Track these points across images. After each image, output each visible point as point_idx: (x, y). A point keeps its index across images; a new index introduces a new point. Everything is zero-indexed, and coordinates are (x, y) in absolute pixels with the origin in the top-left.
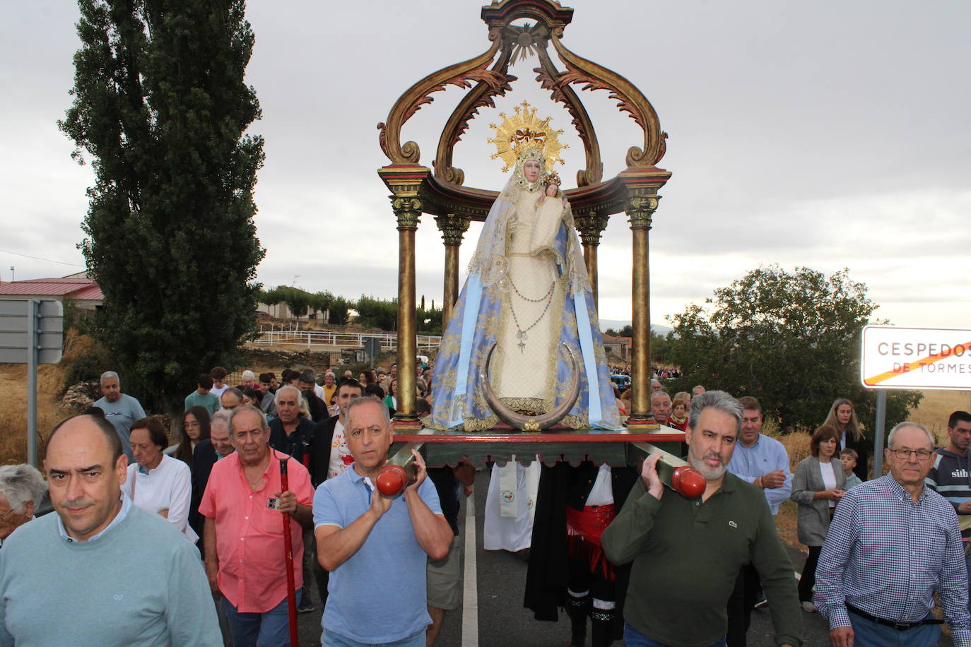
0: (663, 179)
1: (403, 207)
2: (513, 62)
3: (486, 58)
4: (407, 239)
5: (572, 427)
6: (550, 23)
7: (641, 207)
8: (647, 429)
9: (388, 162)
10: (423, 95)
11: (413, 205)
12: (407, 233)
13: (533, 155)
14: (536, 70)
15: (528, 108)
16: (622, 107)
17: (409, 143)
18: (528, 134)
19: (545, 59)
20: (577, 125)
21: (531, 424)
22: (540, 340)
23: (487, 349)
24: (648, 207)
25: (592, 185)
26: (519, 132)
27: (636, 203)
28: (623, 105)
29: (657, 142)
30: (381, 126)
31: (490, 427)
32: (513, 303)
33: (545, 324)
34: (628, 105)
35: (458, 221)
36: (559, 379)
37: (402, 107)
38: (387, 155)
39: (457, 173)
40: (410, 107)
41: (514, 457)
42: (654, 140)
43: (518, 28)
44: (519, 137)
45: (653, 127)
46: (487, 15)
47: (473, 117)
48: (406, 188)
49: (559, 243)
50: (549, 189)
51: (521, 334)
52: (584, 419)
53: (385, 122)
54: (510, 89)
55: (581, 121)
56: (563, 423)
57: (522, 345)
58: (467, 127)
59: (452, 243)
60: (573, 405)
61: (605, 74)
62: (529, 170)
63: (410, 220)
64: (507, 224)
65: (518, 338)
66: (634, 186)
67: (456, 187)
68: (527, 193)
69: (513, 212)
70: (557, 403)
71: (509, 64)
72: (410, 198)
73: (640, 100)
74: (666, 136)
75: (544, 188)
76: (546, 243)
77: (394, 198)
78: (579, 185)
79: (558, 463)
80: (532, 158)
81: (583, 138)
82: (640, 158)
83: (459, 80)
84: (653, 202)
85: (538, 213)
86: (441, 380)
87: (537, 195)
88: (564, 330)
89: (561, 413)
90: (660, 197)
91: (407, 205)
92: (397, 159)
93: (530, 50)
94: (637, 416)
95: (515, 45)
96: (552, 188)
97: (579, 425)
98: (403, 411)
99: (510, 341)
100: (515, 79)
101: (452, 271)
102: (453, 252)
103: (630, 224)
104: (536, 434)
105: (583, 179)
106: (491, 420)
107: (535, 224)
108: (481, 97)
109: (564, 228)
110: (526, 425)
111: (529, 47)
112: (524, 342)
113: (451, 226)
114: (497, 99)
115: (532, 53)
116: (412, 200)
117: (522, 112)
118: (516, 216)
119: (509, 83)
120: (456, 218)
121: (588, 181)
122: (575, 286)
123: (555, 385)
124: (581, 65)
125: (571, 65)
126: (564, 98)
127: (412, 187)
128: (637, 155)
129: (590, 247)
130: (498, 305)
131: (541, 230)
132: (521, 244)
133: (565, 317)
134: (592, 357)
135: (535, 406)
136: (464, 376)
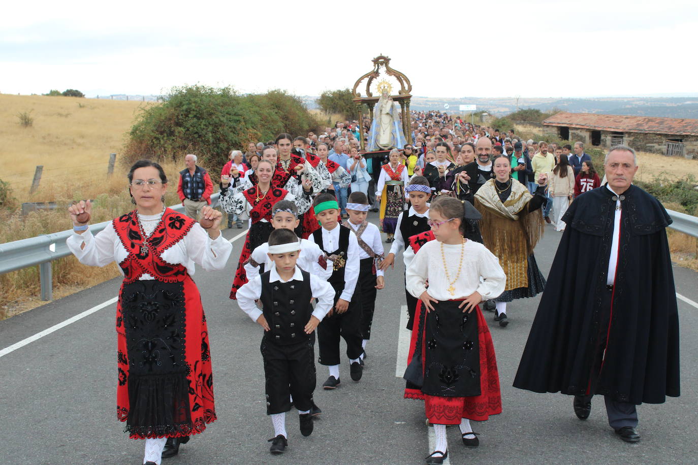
0: (410, 97)
1: (358, 107)
4: (360, 113)
22: (388, 132)
23: (377, 134)
29: (410, 88)
33: (389, 128)
46: (373, 61)
49: (391, 111)
51: (384, 131)
57: (384, 133)
60: (394, 144)
61: (398, 73)
63: (360, 109)
67: (370, 98)
68: (384, 100)
70: (391, 144)
74: (412, 85)
75: (388, 98)
76: (387, 112)
82: (406, 92)
83: (368, 77)
84: (409, 101)
87: (386, 100)
88: (393, 129)
92: (356, 97)
95: (380, 65)
96: (390, 98)
106: (379, 149)
109: (392, 107)
117: (383, 79)
118: (382, 106)
122: (395, 120)
123: (391, 141)
124: (393, 71)
130: (379, 125)
131: (387, 108)
132: (384, 112)
133: (393, 127)
134: (399, 135)
135: (387, 145)
136: (373, 141)
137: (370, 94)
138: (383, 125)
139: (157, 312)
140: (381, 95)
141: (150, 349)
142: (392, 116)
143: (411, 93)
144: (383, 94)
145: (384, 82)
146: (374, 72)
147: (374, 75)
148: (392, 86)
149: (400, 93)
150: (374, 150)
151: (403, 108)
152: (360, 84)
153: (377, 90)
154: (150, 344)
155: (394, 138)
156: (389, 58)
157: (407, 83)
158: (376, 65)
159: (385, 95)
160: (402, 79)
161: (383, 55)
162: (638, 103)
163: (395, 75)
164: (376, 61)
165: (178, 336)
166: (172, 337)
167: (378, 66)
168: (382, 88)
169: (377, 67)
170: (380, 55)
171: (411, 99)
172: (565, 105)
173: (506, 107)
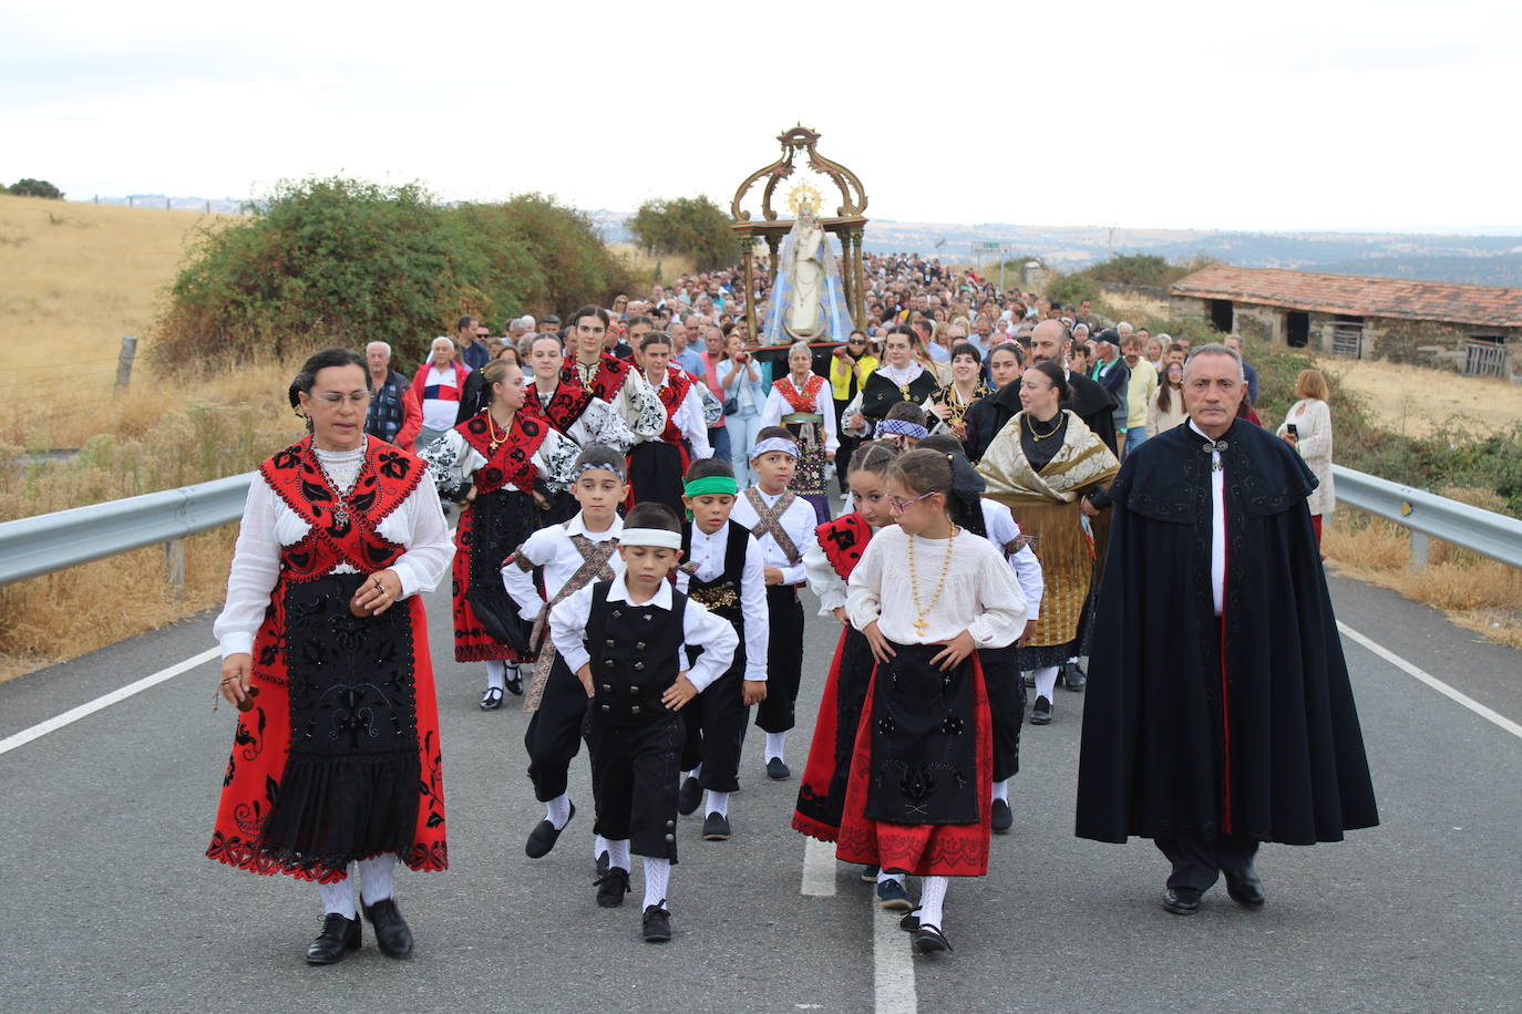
0: (864, 222)
3: (780, 161)
5: (826, 339)
7: (855, 235)
10: (752, 182)
11: (748, 242)
13: (806, 209)
14: (807, 161)
17: (746, 211)
22: (812, 301)
23: (787, 305)
29: (864, 201)
31: (787, 343)
32: (798, 285)
33: (813, 294)
37: (741, 192)
39: (774, 216)
45: (863, 194)
46: (779, 138)
47: (778, 185)
48: (745, 233)
49: (818, 255)
50: (815, 225)
51: (802, 300)
52: (831, 337)
56: (822, 339)
58: (775, 190)
60: (826, 330)
66: (851, 226)
67: (772, 222)
70: (819, 329)
71: (793, 160)
72: (748, 238)
74: (869, 197)
75: (813, 225)
76: (811, 256)
80: (806, 211)
82: (855, 210)
85: (810, 238)
87: (809, 229)
88: (822, 296)
92: (740, 219)
95: (796, 149)
96: (817, 224)
97: (829, 340)
99: (797, 303)
100: (796, 167)
106: (789, 340)
107: (808, 244)
114: (787, 176)
118: (799, 242)
119: (793, 169)
122: (828, 276)
124: (826, 162)
127: (748, 233)
130: (790, 287)
131: (811, 248)
132: (803, 256)
133: (823, 290)
134: (836, 308)
135: (808, 333)
136: (776, 321)
137: (771, 215)
138: (799, 283)
139: (365, 633)
140: (796, 218)
141: (352, 704)
142: (821, 266)
143: (865, 214)
144: (802, 215)
145: (804, 186)
146: (783, 165)
147: (781, 170)
148: (822, 196)
149: (840, 214)
150: (778, 343)
151: (846, 247)
152: (749, 190)
153: (788, 206)
154: (352, 696)
155: (824, 316)
156: (816, 132)
157: (857, 191)
158: (788, 148)
159: (806, 217)
160: (846, 181)
161: (802, 126)
162: (1400, 246)
163: (829, 172)
164: (787, 140)
165: (403, 679)
166: (393, 682)
167: (792, 151)
168: (800, 200)
169: (788, 153)
170: (796, 126)
171: (866, 227)
172: (1226, 247)
173: (1084, 248)
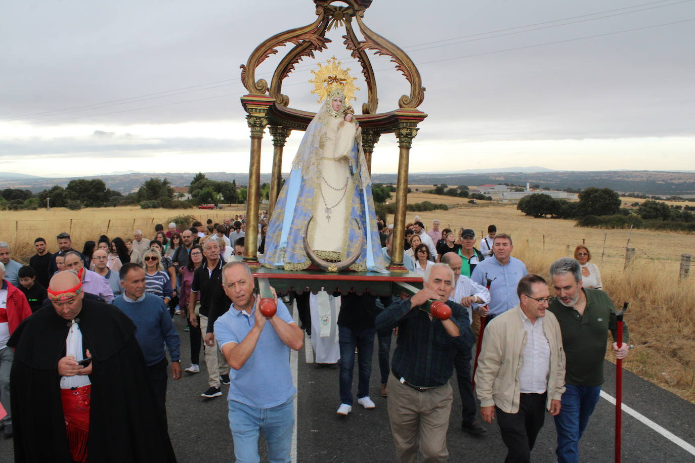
0: (421, 118)
1: (255, 123)
2: (329, 29)
3: (313, 27)
4: (256, 144)
5: (356, 270)
6: (356, 7)
7: (407, 134)
8: (400, 273)
9: (247, 93)
10: (271, 48)
11: (262, 122)
12: (256, 140)
13: (338, 93)
14: (344, 37)
15: (336, 61)
16: (399, 68)
17: (261, 80)
18: (335, 79)
19: (349, 30)
20: (365, 73)
21: (333, 267)
22: (340, 214)
24: (411, 135)
25: (372, 114)
26: (330, 77)
27: (404, 132)
28: (400, 67)
29: (419, 93)
30: (242, 66)
31: (305, 268)
32: (322, 190)
33: (343, 205)
34: (403, 67)
35: (284, 130)
36: (350, 240)
37: (257, 55)
38: (246, 87)
39: (285, 99)
40: (262, 56)
41: (323, 288)
42: (417, 91)
43: (335, 8)
44: (329, 80)
45: (417, 83)
47: (298, 62)
48: (258, 111)
49: (353, 154)
50: (347, 117)
51: (328, 210)
52: (364, 265)
53: (245, 64)
54: (326, 48)
55: (368, 71)
57: (328, 217)
58: (293, 68)
59: (279, 145)
60: (358, 257)
61: (389, 45)
62: (335, 103)
63: (259, 132)
64: (321, 139)
65: (326, 212)
66: (403, 121)
67: (284, 108)
68: (333, 118)
69: (324, 131)
70: (348, 256)
71: (326, 31)
72: (261, 117)
73: (410, 64)
74: (424, 89)
75: (343, 115)
76: (345, 154)
77: (249, 117)
78: (363, 113)
79: (350, 293)
80: (338, 96)
81: (368, 82)
82: (408, 102)
83: (295, 39)
84: (414, 132)
85: (339, 132)
86: (272, 237)
87: (339, 120)
88: (353, 208)
89: (351, 262)
90: (419, 129)
91: (258, 122)
92: (253, 91)
93: (341, 22)
94: (395, 264)
95: (331, 19)
96: (349, 116)
97: (360, 269)
98: (248, 256)
99: (320, 215)
100: (330, 41)
101: (277, 163)
102: (279, 151)
103: (398, 144)
104: (335, 274)
105: (366, 109)
107: (337, 139)
108: (305, 49)
109: (356, 144)
110: (330, 268)
111: (340, 20)
112: (330, 215)
113: (280, 134)
114: (316, 53)
115: (341, 25)
116: (262, 119)
117: (331, 63)
118: (326, 134)
119: (325, 43)
120: (283, 129)
121: (370, 111)
123: (347, 244)
124: (374, 38)
125: (367, 36)
126: (359, 56)
127: (262, 111)
128: (406, 101)
129: (367, 153)
130: (312, 191)
131: (341, 144)
132: (328, 152)
133: (355, 203)
135: (335, 256)
136: (286, 236)
138: (324, 187)
142: (353, 170)
146: (316, 32)
147: (310, 40)
148: (352, 82)
159: (334, 106)
